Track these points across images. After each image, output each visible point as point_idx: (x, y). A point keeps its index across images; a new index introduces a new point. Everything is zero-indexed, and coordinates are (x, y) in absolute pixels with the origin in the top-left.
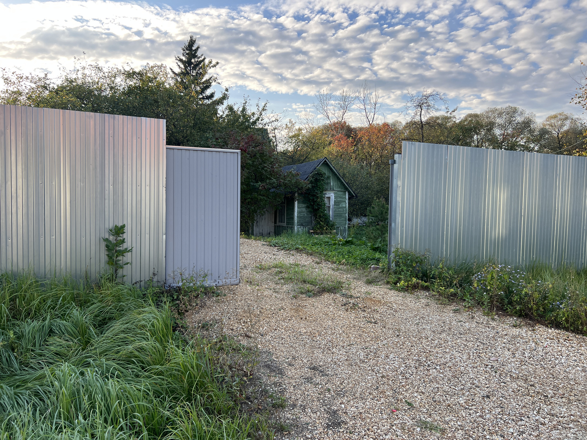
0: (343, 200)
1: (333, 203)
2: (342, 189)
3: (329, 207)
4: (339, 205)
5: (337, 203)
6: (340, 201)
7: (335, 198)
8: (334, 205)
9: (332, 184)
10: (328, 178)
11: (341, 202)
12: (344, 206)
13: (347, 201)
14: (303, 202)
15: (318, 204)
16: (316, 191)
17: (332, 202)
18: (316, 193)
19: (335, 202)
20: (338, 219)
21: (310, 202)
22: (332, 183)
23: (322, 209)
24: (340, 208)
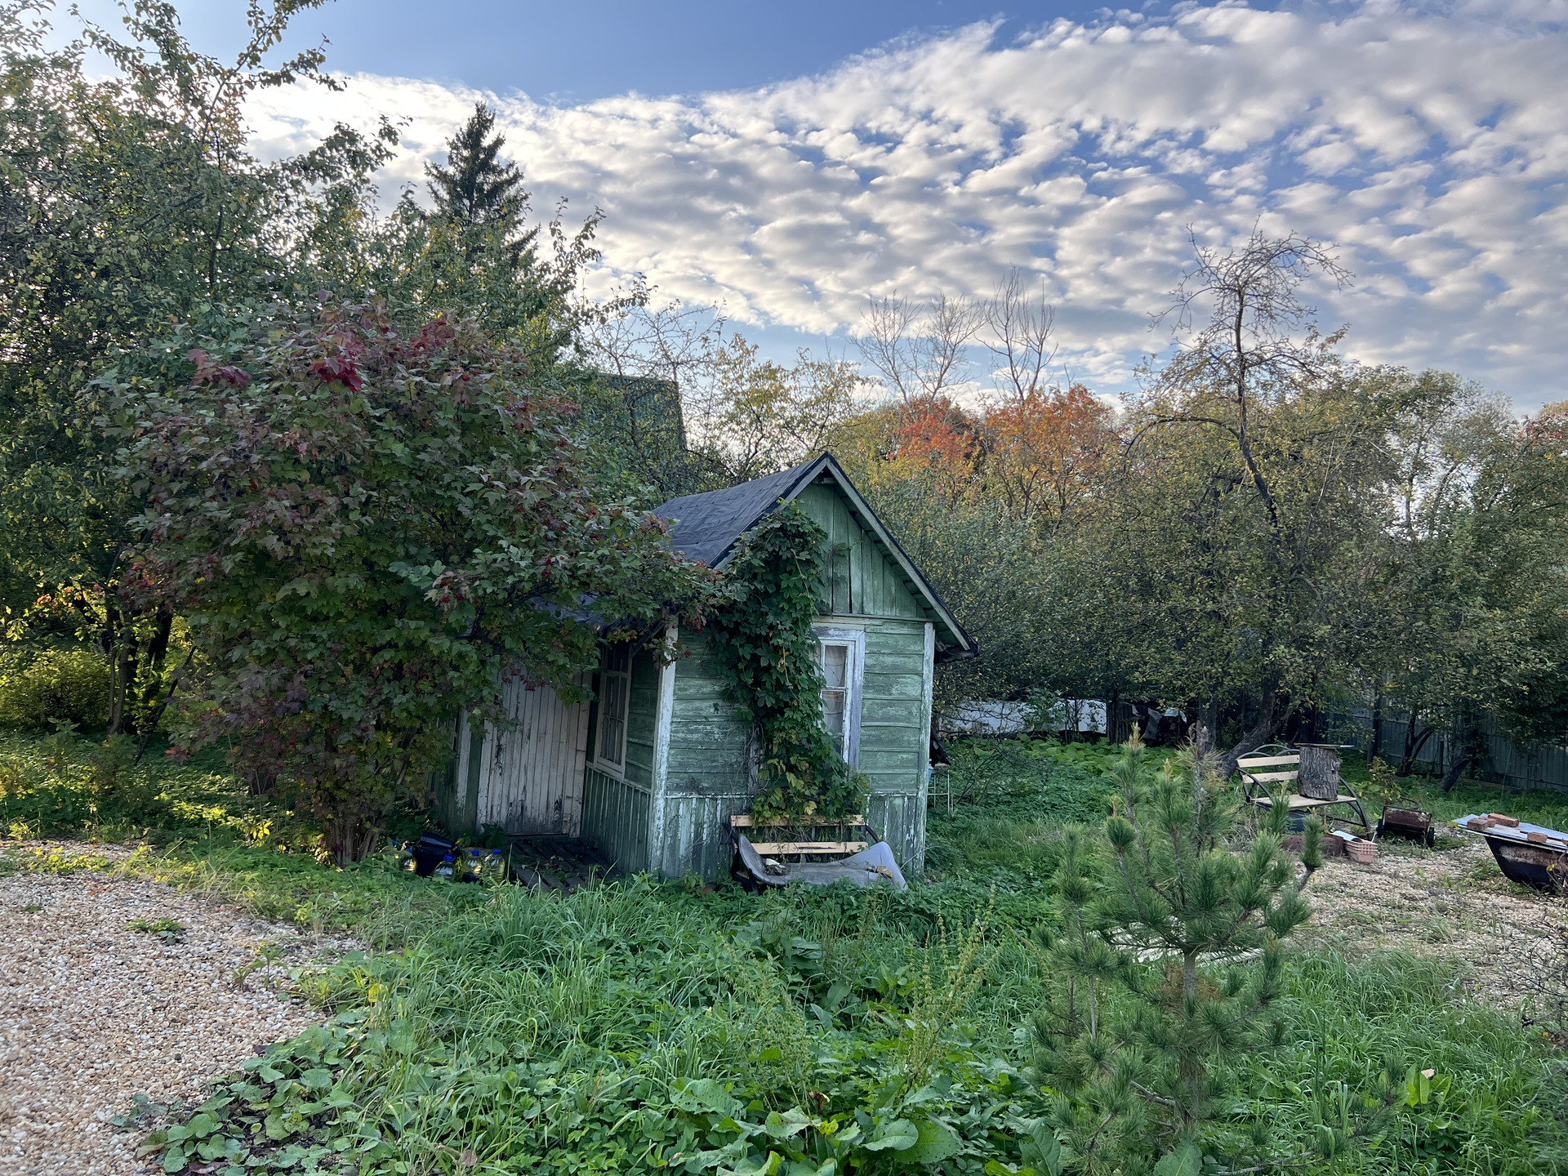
0: (910, 663)
1: (860, 678)
2: (903, 608)
3: (840, 698)
4: (886, 689)
5: (878, 678)
6: (895, 666)
7: (870, 654)
8: (866, 687)
9: (856, 586)
10: (839, 554)
11: (898, 672)
12: (914, 692)
13: (928, 670)
14: (707, 671)
15: (779, 686)
16: (770, 619)
17: (855, 676)
18: (771, 627)
19: (868, 671)
20: (882, 759)
21: (739, 672)
22: (860, 577)
23: (796, 709)
24: (891, 703)
